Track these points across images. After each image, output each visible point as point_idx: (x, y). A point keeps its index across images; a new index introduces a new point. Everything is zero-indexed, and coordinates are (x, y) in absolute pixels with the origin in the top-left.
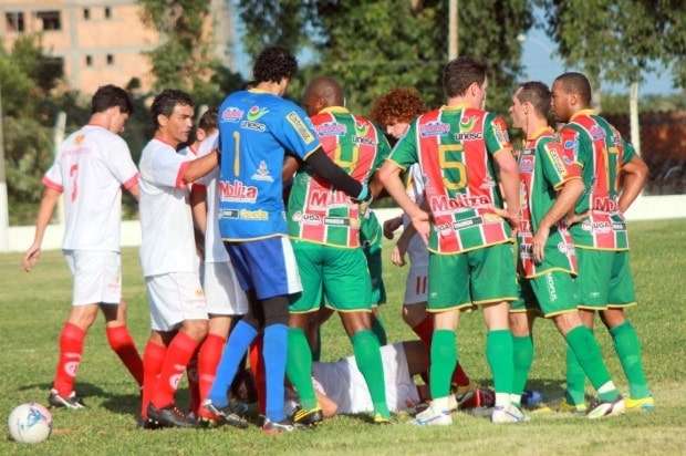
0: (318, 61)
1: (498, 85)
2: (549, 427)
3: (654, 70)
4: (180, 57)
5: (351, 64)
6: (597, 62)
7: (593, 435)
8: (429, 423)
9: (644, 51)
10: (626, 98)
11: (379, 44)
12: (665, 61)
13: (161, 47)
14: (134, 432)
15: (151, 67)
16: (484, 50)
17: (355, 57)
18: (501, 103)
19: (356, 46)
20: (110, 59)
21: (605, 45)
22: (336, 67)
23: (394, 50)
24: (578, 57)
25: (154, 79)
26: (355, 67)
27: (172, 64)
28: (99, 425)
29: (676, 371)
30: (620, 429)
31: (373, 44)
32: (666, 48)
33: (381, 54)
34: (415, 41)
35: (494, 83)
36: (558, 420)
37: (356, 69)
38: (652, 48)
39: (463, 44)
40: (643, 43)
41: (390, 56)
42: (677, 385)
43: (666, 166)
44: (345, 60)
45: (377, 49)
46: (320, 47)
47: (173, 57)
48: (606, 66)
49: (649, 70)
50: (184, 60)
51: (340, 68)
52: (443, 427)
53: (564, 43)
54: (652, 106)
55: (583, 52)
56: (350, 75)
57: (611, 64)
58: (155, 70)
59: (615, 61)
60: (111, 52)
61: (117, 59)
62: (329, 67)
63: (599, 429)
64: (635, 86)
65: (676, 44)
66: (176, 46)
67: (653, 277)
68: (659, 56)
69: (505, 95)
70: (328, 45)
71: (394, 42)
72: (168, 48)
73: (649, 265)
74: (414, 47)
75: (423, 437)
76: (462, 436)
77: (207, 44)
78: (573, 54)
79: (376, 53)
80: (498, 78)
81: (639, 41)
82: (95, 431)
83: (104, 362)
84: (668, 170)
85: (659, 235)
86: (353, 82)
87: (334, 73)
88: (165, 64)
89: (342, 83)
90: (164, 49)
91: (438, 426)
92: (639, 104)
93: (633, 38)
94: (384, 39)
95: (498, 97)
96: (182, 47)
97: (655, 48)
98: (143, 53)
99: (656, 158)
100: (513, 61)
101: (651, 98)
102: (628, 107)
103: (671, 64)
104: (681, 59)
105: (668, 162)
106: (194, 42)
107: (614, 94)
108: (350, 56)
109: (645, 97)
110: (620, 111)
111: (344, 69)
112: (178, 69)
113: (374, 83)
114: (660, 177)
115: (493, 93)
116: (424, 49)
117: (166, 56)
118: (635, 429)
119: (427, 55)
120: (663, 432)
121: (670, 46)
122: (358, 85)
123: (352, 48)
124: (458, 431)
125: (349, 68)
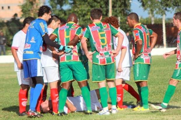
0: (70, 8)
1: (124, 15)
2: (139, 115)
3: (170, 11)
4: (30, 7)
5: (80, 9)
6: (153, 8)
7: (152, 118)
8: (103, 114)
9: (167, 5)
10: (162, 19)
11: (89, 3)
12: (173, 8)
13: (24, 4)
14: (16, 117)
15: (21, 10)
16: (120, 5)
17: (81, 7)
18: (125, 21)
19: (82, 4)
20: (9, 7)
21: (155, 3)
22: (76, 10)
23: (93, 5)
24: (148, 7)
25: (22, 13)
26: (81, 10)
27: (27, 9)
28: (6, 115)
29: (176, 99)
30: (159, 116)
31: (87, 3)
32: (173, 4)
33: (89, 6)
34: (99, 2)
35: (123, 14)
36: (141, 113)
37: (82, 11)
38: (169, 4)
39: (113, 3)
40: (167, 3)
41: (92, 7)
42: (176, 103)
43: (173, 39)
44: (79, 8)
45: (88, 5)
46: (71, 4)
47: (27, 7)
48: (155, 10)
49: (168, 11)
50: (31, 8)
51: (77, 10)
52: (107, 115)
53: (143, 3)
54: (169, 21)
55: (149, 6)
56: (80, 12)
57: (157, 9)
58: (22, 11)
59: (158, 8)
60: (9, 5)
61: (11, 8)
62: (74, 10)
63: (153, 116)
64: (164, 16)
65: (176, 3)
66: (28, 4)
67: (169, 71)
68: (171, 6)
69: (126, 18)
70: (73, 3)
71: (93, 2)
72: (26, 4)
73: (168, 68)
74: (99, 4)
75: (101, 118)
76: (113, 118)
77: (38, 3)
78: (146, 6)
79: (87, 6)
80: (124, 13)
81: (165, 2)
82: (4, 116)
83: (7, 97)
84: (174, 40)
85: (171, 59)
86: (81, 14)
87: (75, 12)
88: (25, 9)
89: (77, 15)
90: (25, 5)
91: (106, 115)
92: (165, 21)
93: (164, 1)
94: (90, 2)
95: (124, 19)
96: (30, 4)
97: (170, 5)
98: (19, 6)
99: (170, 37)
100: (128, 8)
101: (169, 19)
102: (162, 22)
103: (175, 9)
104: (178, 7)
105: (174, 38)
106: (34, 3)
107: (158, 18)
108: (80, 6)
109: (167, 19)
110: (160, 23)
111: (78, 10)
112: (29, 10)
113: (87, 15)
114: (171, 42)
115: (122, 18)
116: (102, 5)
117: (26, 7)
118: (164, 116)
119: (103, 6)
120: (172, 117)
121: (174, 4)
122: (82, 15)
123: (80, 4)
124: (111, 116)
125: (80, 10)
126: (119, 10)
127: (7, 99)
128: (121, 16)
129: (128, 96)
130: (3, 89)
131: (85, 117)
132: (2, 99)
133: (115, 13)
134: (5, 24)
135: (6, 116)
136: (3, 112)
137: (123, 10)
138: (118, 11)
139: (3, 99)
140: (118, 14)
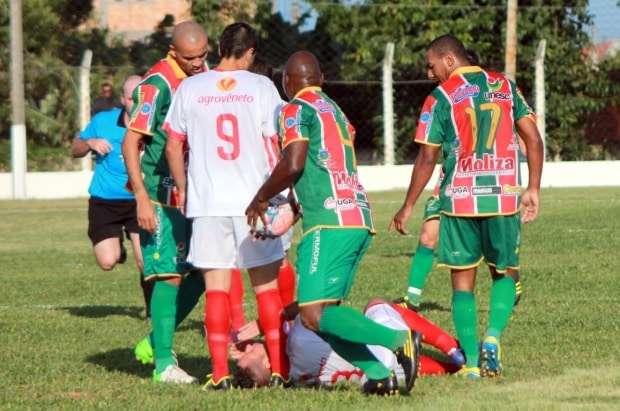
1: (560, 34)
5: (402, 5)
22: (385, 8)
26: (406, 9)
28: (119, 389)
35: (556, 31)
37: (408, 12)
44: (395, 2)
51: (390, 9)
56: (400, 17)
62: (378, 8)
82: (115, 396)
87: (383, 15)
95: (560, 47)
111: (395, 11)
112: (215, 7)
113: (427, 28)
115: (555, 43)
122: (409, 29)
125: (399, 10)
126: (543, 16)
127: (125, 331)
128: (549, 36)
129: (569, 332)
130: (112, 293)
131: (411, 406)
132: (107, 332)
133: (531, 26)
134: (126, 56)
135: (119, 393)
136: (108, 380)
137: (558, 13)
138: (539, 19)
139: (111, 331)
140: (540, 28)
